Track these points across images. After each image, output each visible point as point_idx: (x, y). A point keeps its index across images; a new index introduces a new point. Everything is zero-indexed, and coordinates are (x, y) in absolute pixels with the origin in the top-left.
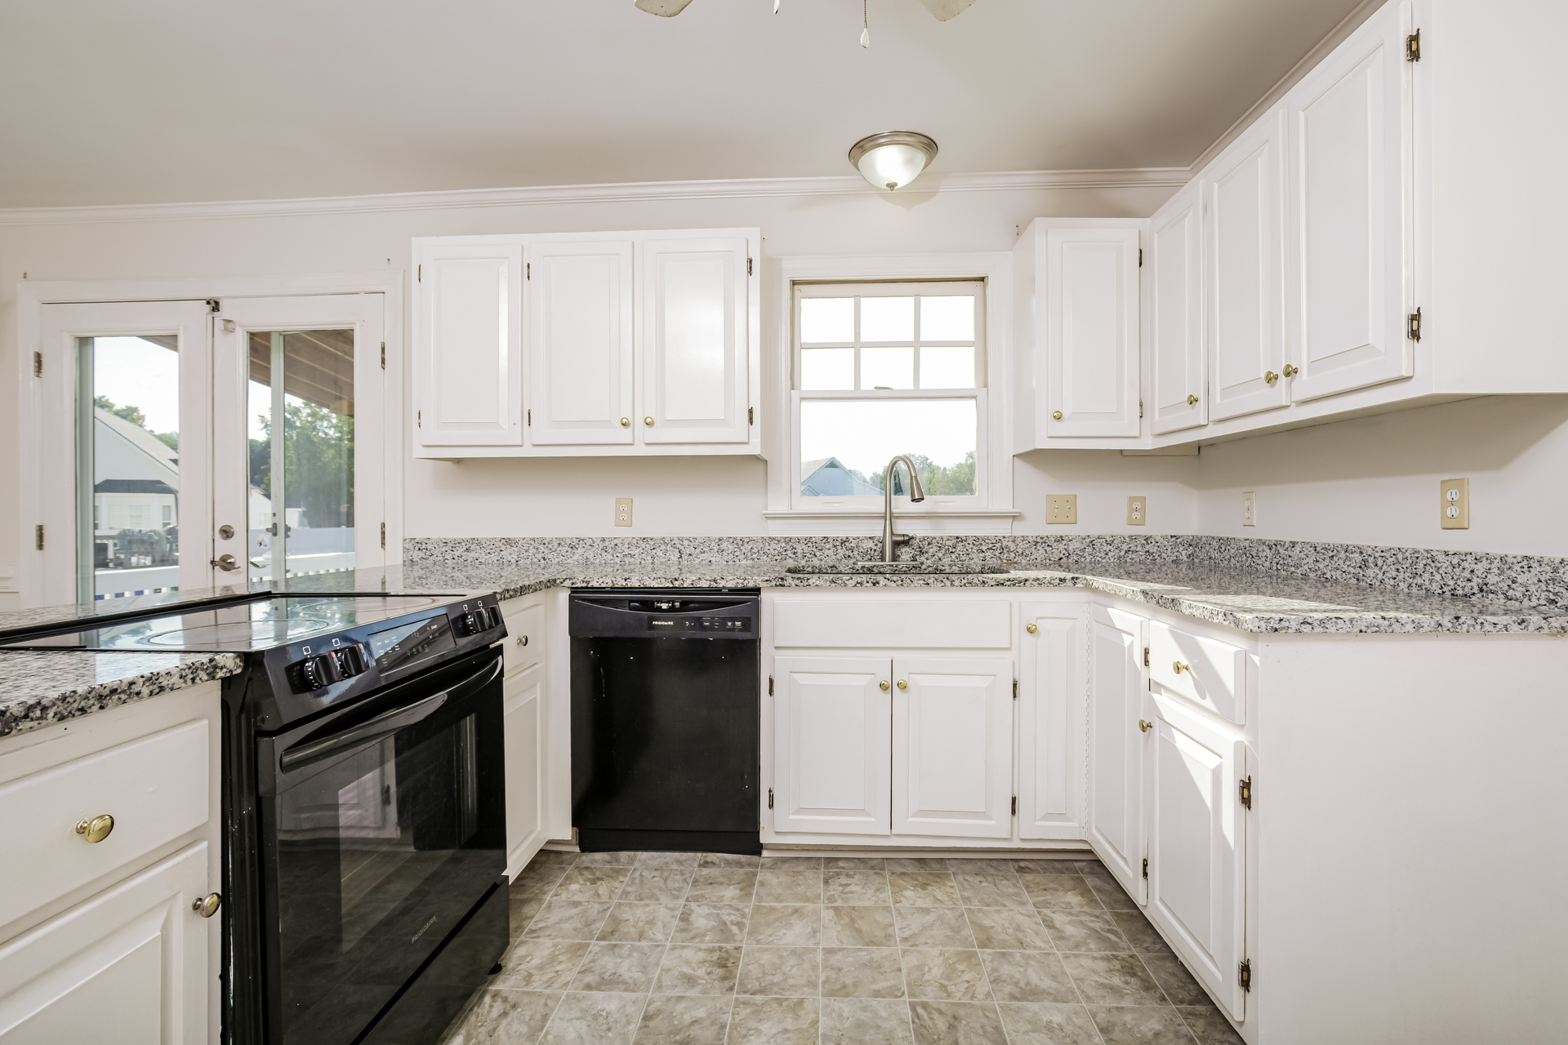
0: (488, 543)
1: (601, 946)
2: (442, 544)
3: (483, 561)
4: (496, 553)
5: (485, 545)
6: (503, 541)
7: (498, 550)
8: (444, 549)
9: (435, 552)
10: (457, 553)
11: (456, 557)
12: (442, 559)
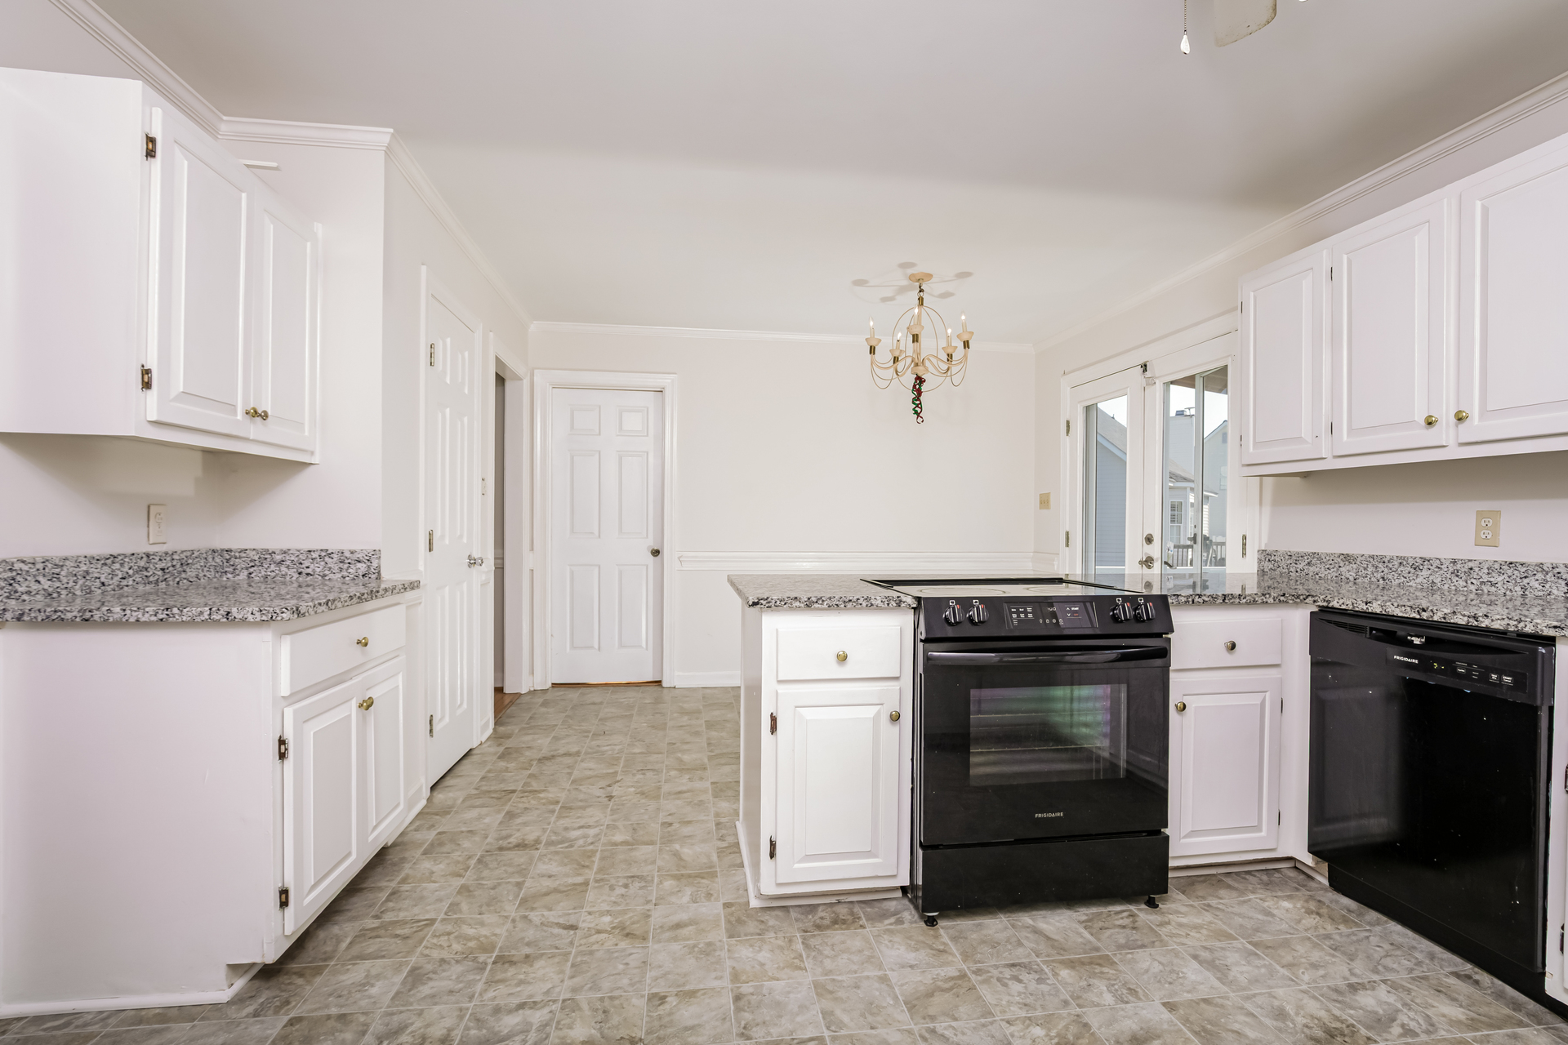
0: (1328, 558)
1: (1244, 947)
2: (1287, 557)
3: (1323, 576)
4: (1335, 569)
5: (1325, 560)
6: (1342, 557)
7: (1337, 565)
8: (1289, 562)
9: (1282, 564)
10: (1300, 567)
11: (1299, 570)
12: (1287, 571)
